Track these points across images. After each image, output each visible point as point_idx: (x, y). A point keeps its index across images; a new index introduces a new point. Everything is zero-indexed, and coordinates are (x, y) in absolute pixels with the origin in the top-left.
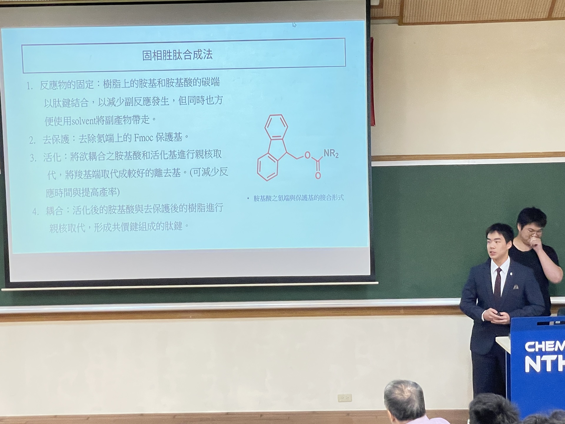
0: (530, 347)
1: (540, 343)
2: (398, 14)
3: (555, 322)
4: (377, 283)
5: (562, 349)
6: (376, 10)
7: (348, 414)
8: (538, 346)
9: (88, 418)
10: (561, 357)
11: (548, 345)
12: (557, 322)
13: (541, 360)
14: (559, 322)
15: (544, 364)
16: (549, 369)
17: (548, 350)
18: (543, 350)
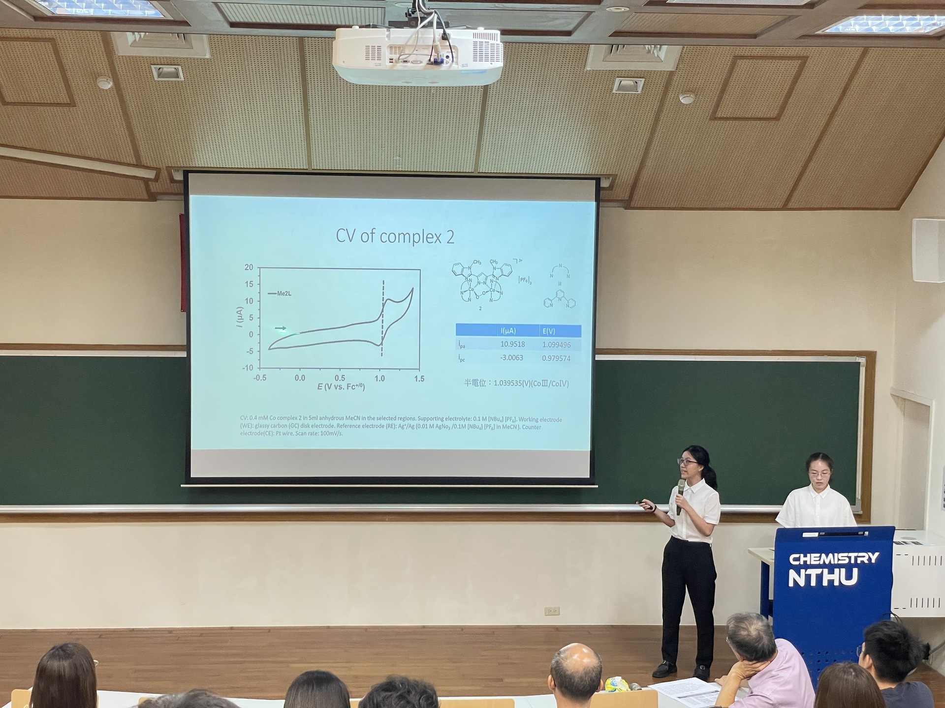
0: (795, 559)
1: (805, 556)
2: (626, 198)
3: (819, 535)
4: (597, 486)
5: (827, 562)
6: (605, 192)
7: (557, 629)
8: (803, 559)
9: (270, 630)
10: (826, 571)
11: (812, 558)
12: (821, 533)
13: (806, 575)
14: (824, 533)
15: (808, 577)
16: (813, 583)
17: (813, 563)
18: (808, 563)
